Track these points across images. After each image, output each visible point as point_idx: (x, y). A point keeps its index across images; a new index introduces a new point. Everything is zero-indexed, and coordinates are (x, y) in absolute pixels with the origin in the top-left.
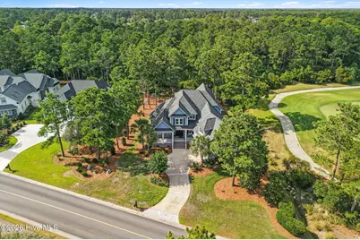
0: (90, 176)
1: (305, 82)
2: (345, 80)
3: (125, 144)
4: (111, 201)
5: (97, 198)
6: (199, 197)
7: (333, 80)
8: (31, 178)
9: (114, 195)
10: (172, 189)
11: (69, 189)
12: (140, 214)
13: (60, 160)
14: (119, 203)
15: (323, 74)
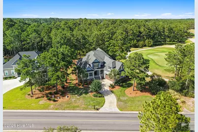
0: (57, 101)
1: (135, 47)
2: (150, 45)
3: (67, 83)
4: (79, 110)
5: (69, 110)
6: (121, 98)
7: (145, 46)
8: (19, 109)
9: (78, 107)
10: (106, 97)
11: (48, 109)
12: (98, 112)
13: (31, 96)
14: (83, 110)
15: (141, 43)
